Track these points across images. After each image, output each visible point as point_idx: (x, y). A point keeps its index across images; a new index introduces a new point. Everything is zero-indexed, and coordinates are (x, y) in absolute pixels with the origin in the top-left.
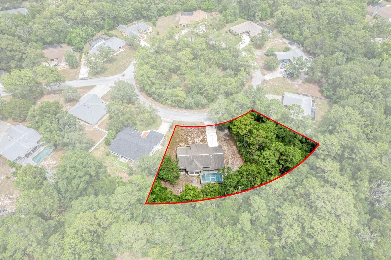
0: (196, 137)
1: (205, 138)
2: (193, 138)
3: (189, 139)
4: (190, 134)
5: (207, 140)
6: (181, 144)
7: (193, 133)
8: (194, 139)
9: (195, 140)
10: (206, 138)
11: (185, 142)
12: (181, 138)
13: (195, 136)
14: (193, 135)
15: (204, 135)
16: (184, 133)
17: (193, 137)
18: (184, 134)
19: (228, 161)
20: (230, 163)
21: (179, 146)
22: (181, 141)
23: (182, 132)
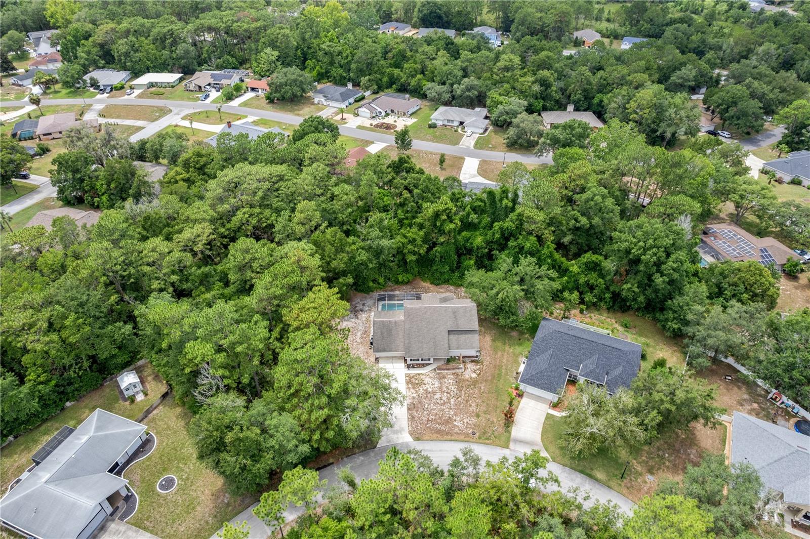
0: (434, 393)
1: (412, 390)
2: (444, 389)
3: (454, 389)
4: (452, 401)
5: (407, 383)
6: (474, 375)
7: (444, 403)
8: (440, 388)
9: (437, 384)
10: (409, 388)
11: (464, 380)
12: (476, 391)
13: (438, 396)
14: (445, 399)
15: (414, 398)
16: (470, 406)
17: (443, 392)
18: (467, 401)
19: (362, 338)
20: (359, 334)
21: (478, 372)
22: (474, 383)
23: (473, 408)
